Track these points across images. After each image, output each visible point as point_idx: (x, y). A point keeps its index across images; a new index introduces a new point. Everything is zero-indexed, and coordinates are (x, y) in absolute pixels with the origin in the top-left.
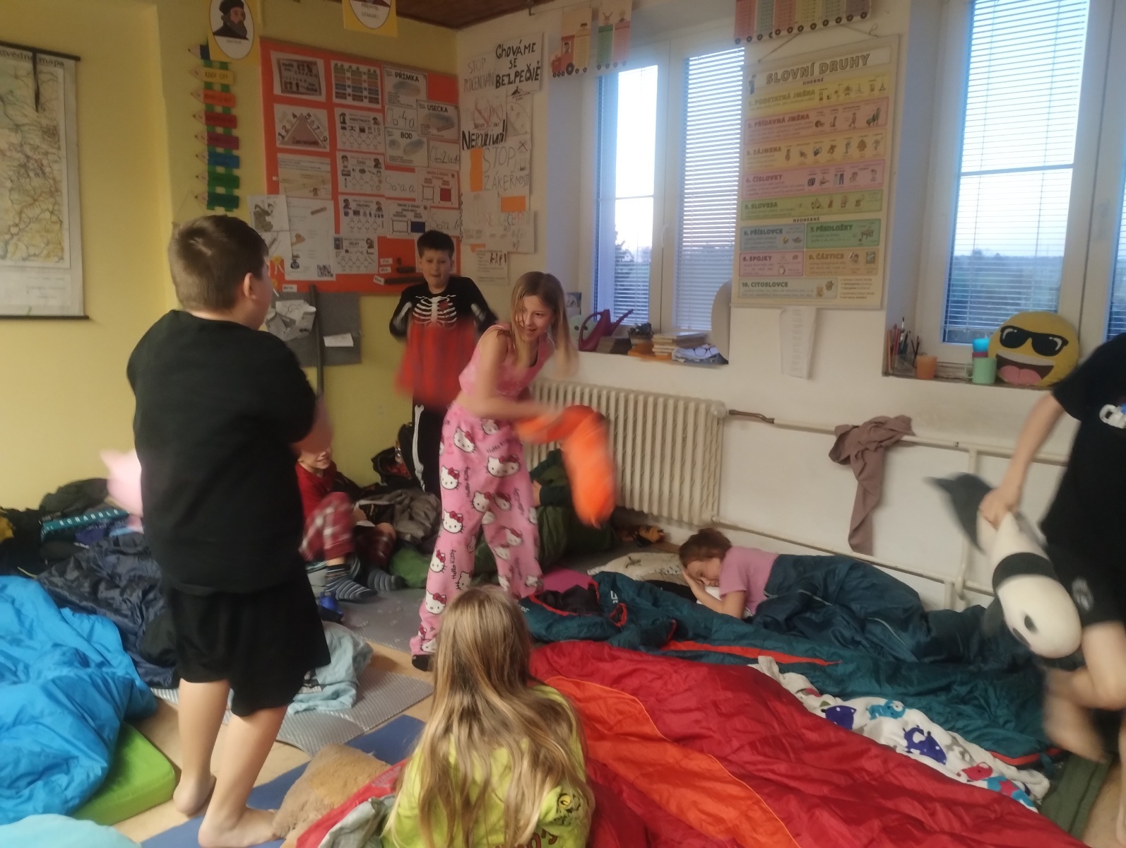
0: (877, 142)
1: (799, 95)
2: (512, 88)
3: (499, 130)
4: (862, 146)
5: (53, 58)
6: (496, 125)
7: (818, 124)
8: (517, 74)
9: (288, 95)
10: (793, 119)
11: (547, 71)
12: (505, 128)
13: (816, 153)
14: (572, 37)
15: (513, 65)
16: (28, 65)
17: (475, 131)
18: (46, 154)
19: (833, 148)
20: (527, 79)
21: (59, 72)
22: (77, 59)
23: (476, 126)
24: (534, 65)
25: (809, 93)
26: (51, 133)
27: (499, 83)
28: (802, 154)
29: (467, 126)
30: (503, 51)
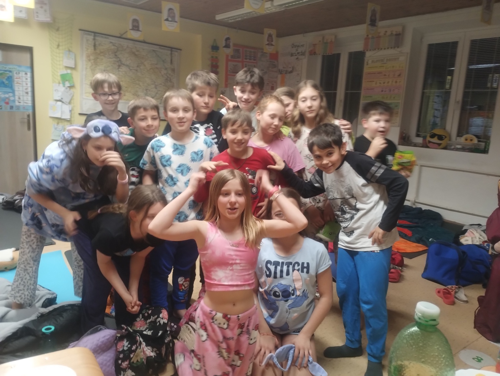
0: (400, 81)
1: (380, 67)
2: (296, 57)
3: (291, 69)
4: (396, 82)
5: (175, 50)
6: (290, 68)
7: (385, 75)
8: (298, 53)
9: (232, 59)
10: (378, 73)
11: (307, 54)
12: (293, 69)
13: (384, 83)
14: (316, 44)
15: (297, 50)
16: (169, 52)
17: (283, 69)
18: (172, 76)
19: (388, 82)
20: (301, 55)
21: (176, 53)
22: (181, 50)
23: (284, 68)
24: (303, 51)
25: (383, 66)
26: (173, 70)
27: (292, 55)
28: (380, 83)
29: (281, 67)
30: (294, 46)
